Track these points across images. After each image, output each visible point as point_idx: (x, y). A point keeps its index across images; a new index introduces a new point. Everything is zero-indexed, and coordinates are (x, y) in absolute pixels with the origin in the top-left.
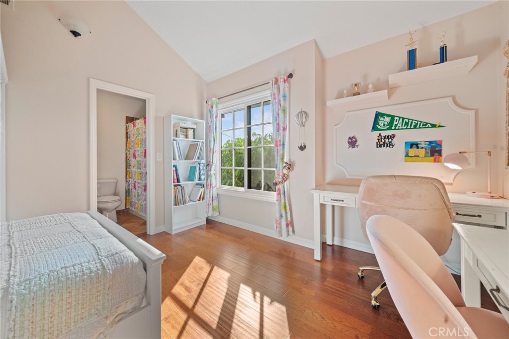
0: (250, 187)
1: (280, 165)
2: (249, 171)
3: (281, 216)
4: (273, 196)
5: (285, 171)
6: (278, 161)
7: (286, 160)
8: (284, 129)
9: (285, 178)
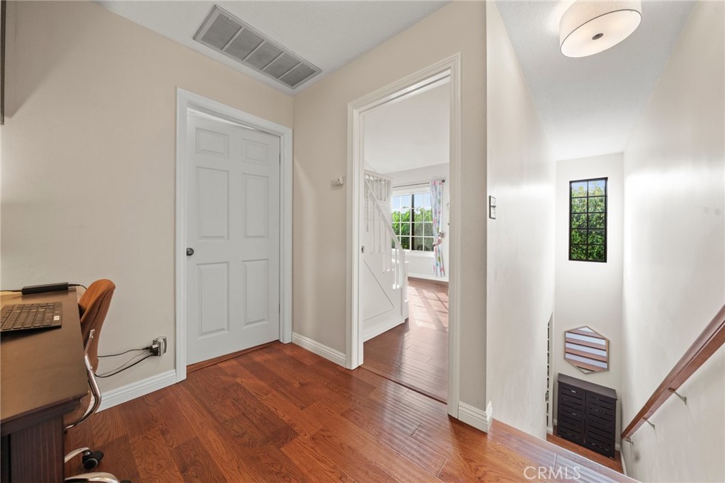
0: (413, 249)
1: (436, 234)
2: (413, 238)
3: (437, 265)
4: (431, 254)
5: (440, 238)
6: (435, 231)
7: (440, 231)
8: (439, 213)
9: (439, 242)
